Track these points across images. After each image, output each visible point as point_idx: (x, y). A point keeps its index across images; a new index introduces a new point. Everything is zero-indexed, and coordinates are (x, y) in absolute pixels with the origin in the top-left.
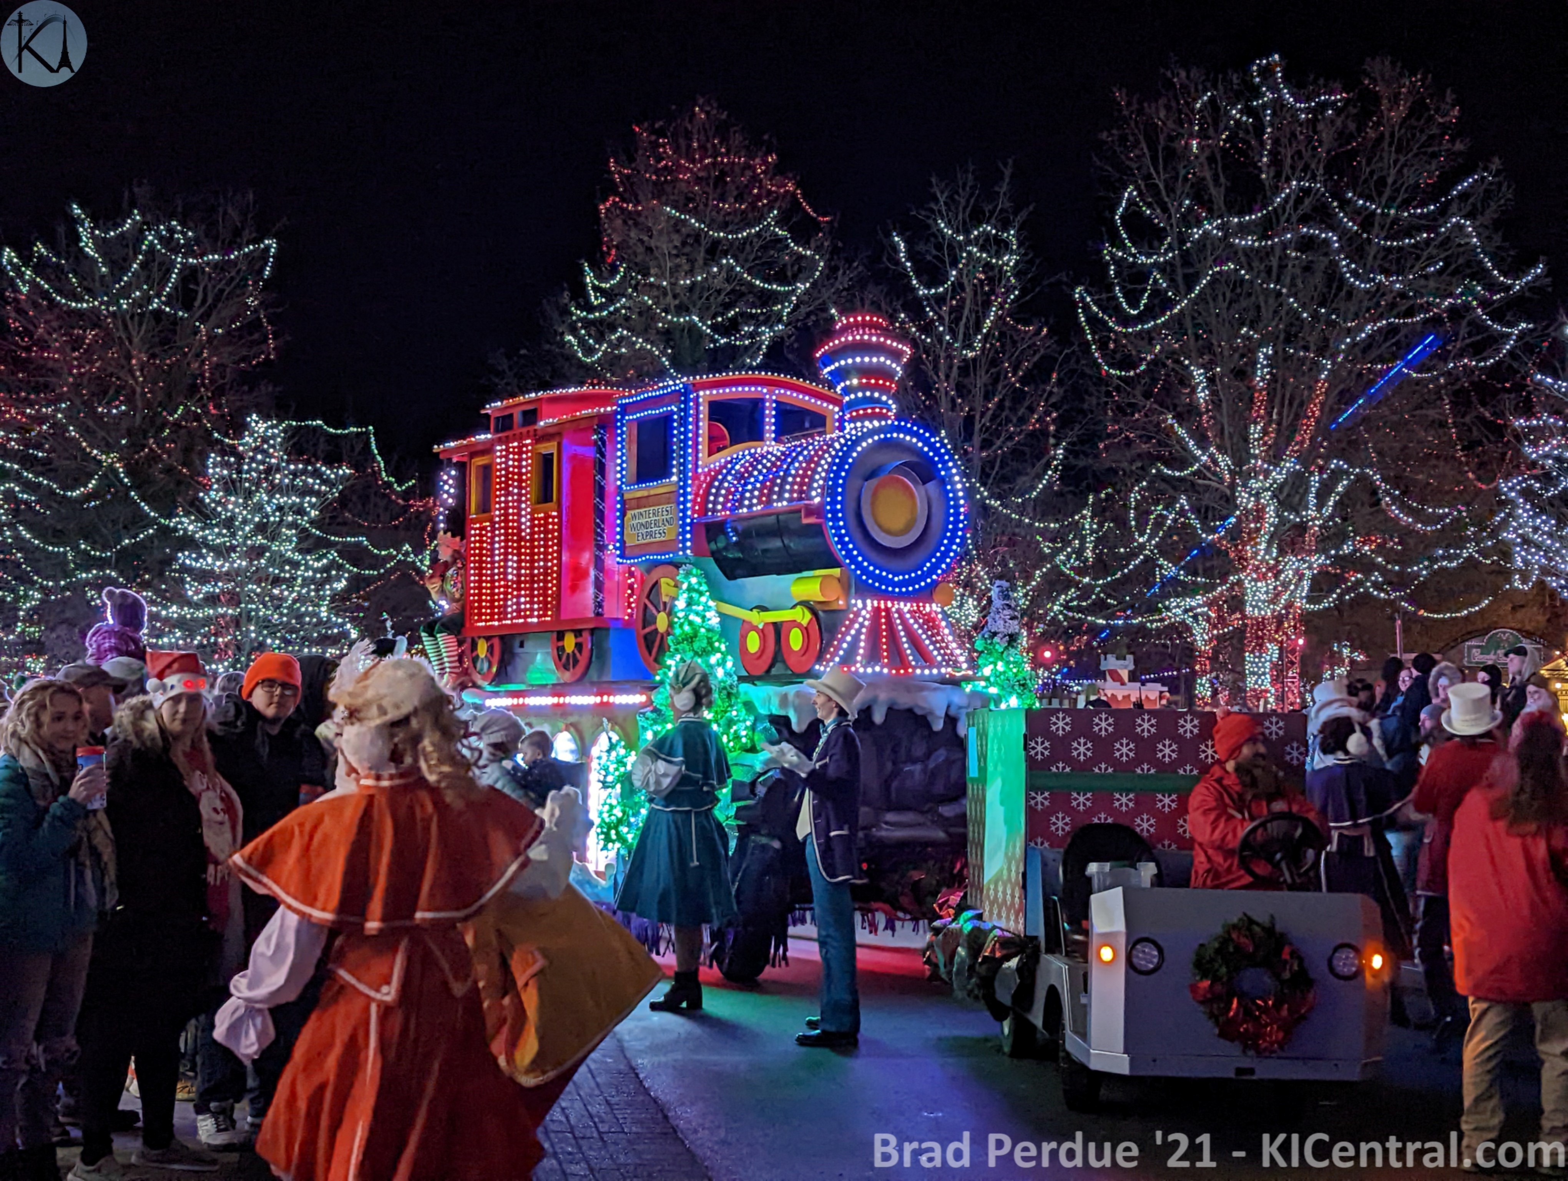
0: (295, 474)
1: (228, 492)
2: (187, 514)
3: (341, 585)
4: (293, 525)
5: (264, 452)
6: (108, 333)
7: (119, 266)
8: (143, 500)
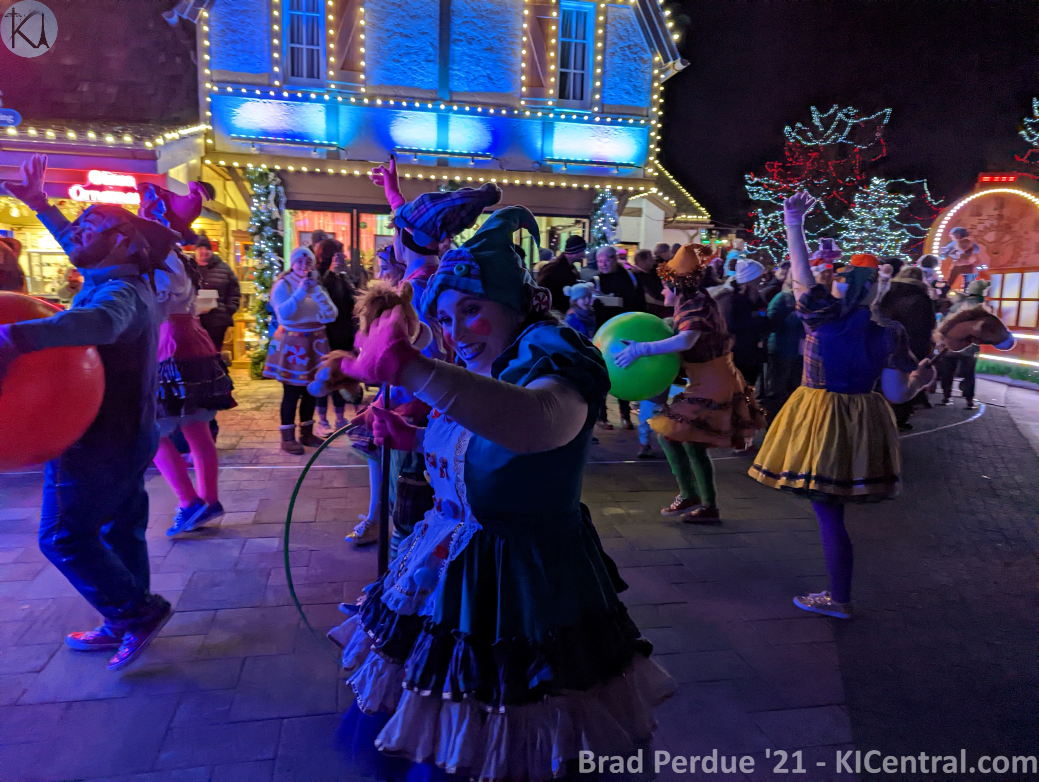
0: (891, 199)
1: (863, 208)
2: (846, 218)
3: (906, 241)
4: (886, 219)
5: (879, 192)
6: (821, 153)
7: (827, 128)
8: (830, 214)
